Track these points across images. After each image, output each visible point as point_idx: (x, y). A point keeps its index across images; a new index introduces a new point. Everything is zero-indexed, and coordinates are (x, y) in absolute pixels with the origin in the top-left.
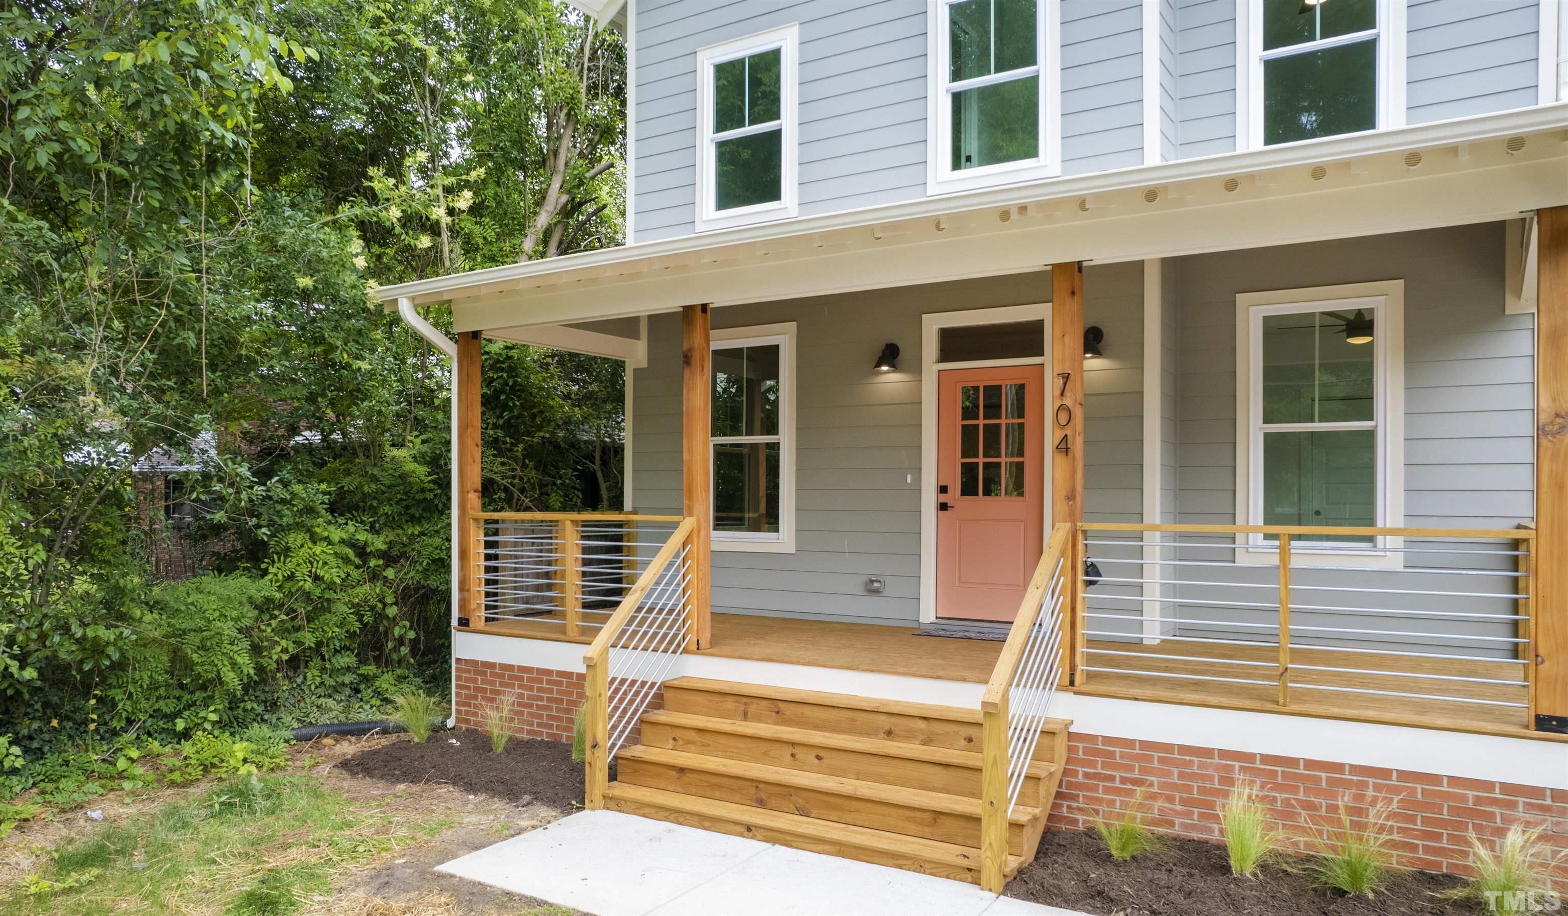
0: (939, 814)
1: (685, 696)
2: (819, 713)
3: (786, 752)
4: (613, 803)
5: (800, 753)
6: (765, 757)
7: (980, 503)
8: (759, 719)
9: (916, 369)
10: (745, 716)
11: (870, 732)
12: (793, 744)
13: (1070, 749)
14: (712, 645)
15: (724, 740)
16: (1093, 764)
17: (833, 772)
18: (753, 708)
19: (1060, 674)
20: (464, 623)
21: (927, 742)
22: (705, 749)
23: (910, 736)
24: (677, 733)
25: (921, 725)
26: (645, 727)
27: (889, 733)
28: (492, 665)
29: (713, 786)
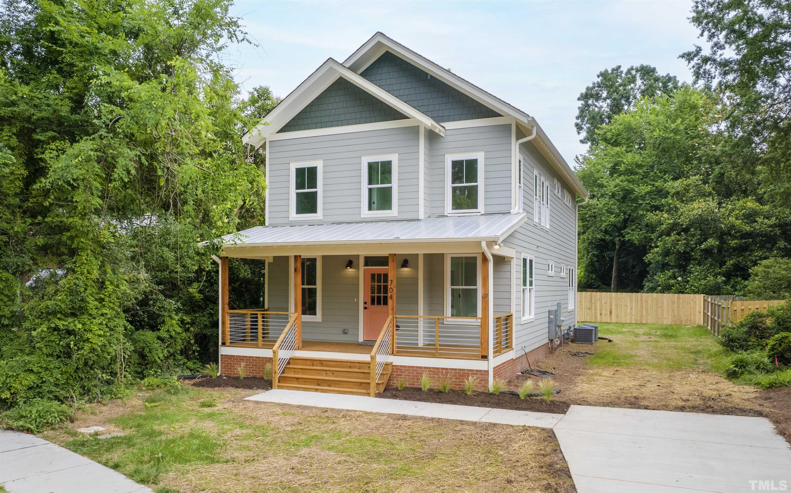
0: (362, 383)
1: (296, 361)
2: (332, 363)
3: (325, 372)
4: (280, 387)
5: (328, 373)
6: (319, 374)
7: (376, 307)
8: (316, 366)
9: (358, 268)
10: (313, 365)
11: (346, 367)
12: (326, 370)
13: (393, 369)
14: (302, 348)
15: (308, 371)
16: (397, 372)
17: (336, 377)
18: (315, 363)
19: (390, 351)
20: (224, 344)
21: (359, 369)
22: (303, 373)
23: (355, 367)
24: (295, 370)
25: (358, 364)
26: (286, 369)
27: (350, 367)
28: (233, 356)
29: (306, 382)
